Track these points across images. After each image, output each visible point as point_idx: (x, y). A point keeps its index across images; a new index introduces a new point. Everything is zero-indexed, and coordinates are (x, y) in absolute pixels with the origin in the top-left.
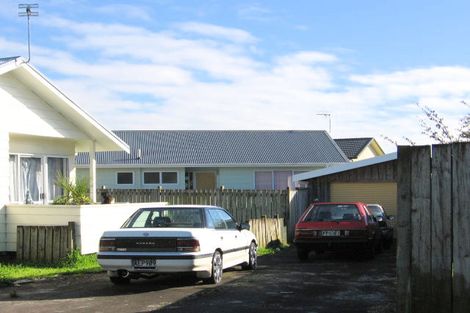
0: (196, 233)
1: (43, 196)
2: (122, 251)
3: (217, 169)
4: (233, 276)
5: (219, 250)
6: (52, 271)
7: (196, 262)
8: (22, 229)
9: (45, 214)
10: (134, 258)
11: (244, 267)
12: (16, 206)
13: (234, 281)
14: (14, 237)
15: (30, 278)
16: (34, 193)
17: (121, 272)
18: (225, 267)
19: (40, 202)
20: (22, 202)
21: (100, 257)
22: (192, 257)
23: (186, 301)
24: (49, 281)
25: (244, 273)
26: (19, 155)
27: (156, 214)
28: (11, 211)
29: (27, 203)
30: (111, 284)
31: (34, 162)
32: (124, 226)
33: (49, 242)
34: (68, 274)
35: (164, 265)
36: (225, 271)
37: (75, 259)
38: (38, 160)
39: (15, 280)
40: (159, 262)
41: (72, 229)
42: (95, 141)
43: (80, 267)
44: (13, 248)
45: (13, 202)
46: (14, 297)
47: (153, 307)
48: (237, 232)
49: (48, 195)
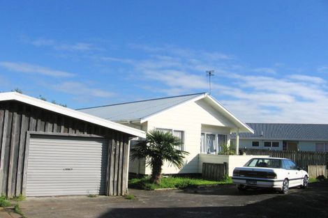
0: (276, 171)
1: (215, 151)
2: (242, 176)
3: (298, 141)
4: (294, 191)
5: (287, 179)
6: (215, 182)
7: (275, 183)
8: (205, 164)
9: (215, 158)
10: (247, 180)
11: (301, 187)
12: (204, 155)
13: (295, 193)
14: (201, 168)
15: (205, 185)
16: (212, 149)
17: (242, 185)
18: (290, 186)
19: (214, 153)
20: (206, 153)
21: (233, 178)
22: (273, 181)
23: (267, 200)
24: (213, 186)
25: (301, 190)
26: (206, 133)
27: (261, 161)
28: (201, 156)
29: (208, 153)
30: (238, 190)
31: (212, 136)
32: (245, 166)
33: (215, 170)
34: (222, 184)
35: (260, 184)
36: (290, 188)
37: (226, 178)
38: (214, 135)
39: (198, 185)
40: (258, 182)
41: (225, 165)
42: (239, 128)
43: (227, 182)
44: (201, 172)
45: (203, 153)
46: (196, 193)
47: (251, 202)
48: (297, 171)
49: (217, 150)
